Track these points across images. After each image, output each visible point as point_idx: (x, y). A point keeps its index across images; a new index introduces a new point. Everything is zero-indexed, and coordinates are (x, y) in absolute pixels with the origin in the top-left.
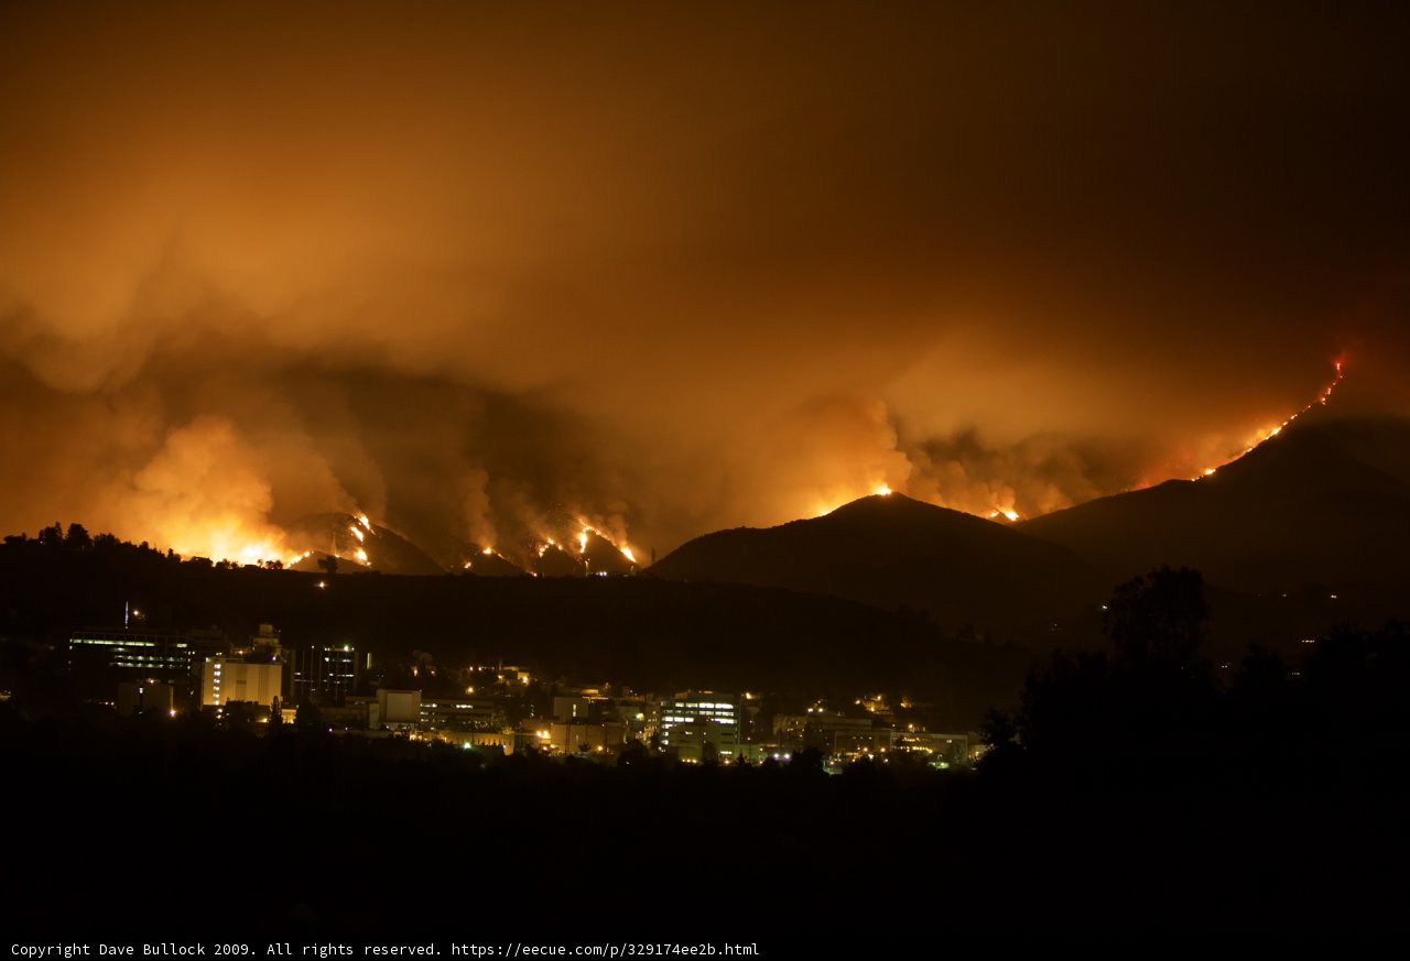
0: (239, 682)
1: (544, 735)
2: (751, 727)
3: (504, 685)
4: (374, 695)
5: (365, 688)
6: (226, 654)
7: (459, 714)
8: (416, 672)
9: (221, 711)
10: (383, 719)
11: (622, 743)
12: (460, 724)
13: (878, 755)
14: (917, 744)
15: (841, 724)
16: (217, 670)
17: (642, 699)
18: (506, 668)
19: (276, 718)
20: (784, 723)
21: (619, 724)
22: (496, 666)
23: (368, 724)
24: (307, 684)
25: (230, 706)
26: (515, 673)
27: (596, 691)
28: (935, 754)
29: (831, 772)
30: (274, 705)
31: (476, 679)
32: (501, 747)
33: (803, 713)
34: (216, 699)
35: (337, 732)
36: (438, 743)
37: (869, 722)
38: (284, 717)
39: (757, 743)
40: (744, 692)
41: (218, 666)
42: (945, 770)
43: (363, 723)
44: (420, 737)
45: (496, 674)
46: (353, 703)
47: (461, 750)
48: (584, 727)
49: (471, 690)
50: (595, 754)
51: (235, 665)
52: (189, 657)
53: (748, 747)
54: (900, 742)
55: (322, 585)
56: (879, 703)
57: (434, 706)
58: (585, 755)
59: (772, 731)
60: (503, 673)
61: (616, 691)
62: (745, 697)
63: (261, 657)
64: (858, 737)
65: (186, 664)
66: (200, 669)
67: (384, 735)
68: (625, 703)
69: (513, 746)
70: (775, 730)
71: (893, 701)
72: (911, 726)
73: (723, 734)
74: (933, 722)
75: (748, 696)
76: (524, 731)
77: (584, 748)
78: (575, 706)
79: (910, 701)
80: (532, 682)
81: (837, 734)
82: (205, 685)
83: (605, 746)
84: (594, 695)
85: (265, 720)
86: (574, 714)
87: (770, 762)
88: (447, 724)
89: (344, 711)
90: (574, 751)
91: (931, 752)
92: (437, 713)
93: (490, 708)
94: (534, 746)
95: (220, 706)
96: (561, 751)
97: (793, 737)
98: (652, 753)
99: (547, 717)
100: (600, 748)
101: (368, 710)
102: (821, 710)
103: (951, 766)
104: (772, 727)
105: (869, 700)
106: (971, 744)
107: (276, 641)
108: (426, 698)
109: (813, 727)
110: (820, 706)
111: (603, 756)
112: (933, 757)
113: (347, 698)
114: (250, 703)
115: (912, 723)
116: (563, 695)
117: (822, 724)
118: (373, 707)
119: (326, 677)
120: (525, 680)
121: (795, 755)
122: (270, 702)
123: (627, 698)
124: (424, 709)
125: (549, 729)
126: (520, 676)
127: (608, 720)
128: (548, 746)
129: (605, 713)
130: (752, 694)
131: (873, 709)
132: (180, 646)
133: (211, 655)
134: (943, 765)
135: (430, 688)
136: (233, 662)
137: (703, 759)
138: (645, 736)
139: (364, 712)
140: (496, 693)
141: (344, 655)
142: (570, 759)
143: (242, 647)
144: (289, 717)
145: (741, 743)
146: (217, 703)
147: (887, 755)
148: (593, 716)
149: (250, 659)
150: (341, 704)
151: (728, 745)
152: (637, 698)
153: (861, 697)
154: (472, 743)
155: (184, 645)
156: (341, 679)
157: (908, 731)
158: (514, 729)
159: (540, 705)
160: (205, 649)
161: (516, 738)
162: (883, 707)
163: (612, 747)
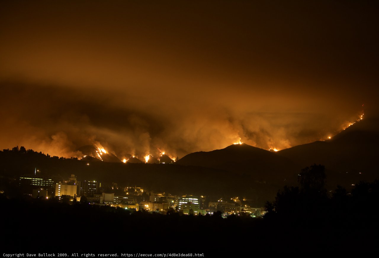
0: (65, 190)
1: (147, 206)
2: (203, 205)
3: (137, 192)
4: (101, 194)
5: (99, 193)
6: (62, 182)
7: (124, 200)
8: (113, 188)
9: (60, 197)
10: (104, 201)
11: (168, 209)
12: (124, 202)
13: (237, 213)
14: (247, 210)
15: (227, 205)
16: (59, 187)
17: (173, 197)
18: (137, 188)
19: (75, 200)
20: (211, 204)
21: (167, 203)
22: (134, 187)
23: (100, 202)
24: (83, 191)
25: (63, 196)
26: (140, 189)
27: (161, 194)
28: (252, 213)
29: (224, 217)
30: (75, 196)
31: (129, 191)
32: (135, 209)
33: (217, 202)
34: (59, 194)
35: (91, 204)
36: (118, 207)
37: (234, 204)
38: (77, 199)
39: (204, 209)
40: (201, 196)
41: (60, 186)
42: (255, 218)
43: (98, 202)
44: (114, 206)
45: (134, 189)
46: (96, 196)
47: (124, 210)
48: (158, 204)
49: (127, 193)
50: (160, 211)
51: (64, 185)
52: (52, 183)
53: (202, 210)
54: (243, 210)
55: (88, 164)
56: (237, 199)
57: (118, 197)
58: (158, 212)
59: (208, 206)
60: (136, 189)
61: (166, 195)
62: (201, 197)
63: (71, 183)
64: (231, 208)
65: (51, 185)
66: (55, 186)
67: (104, 205)
68: (169, 198)
69: (138, 209)
70: (209, 206)
71: (241, 199)
72: (246, 206)
73: (195, 207)
74: (252, 205)
75: (202, 197)
76: (142, 205)
77: (158, 210)
78: (155, 198)
79: (246, 199)
80: (144, 192)
81: (226, 207)
82: (56, 191)
83: (163, 209)
84: (161, 195)
85: (72, 200)
86: (155, 200)
87: (208, 214)
88: (121, 202)
89: (93, 198)
90: (155, 210)
91: (251, 213)
92: (118, 200)
93: (132, 198)
94: (144, 209)
95: (60, 196)
96: (152, 210)
97: (214, 208)
98: (176, 211)
99: (148, 201)
100: (162, 210)
101: (100, 198)
102: (222, 201)
103: (256, 216)
104: (208, 205)
105: (235, 198)
106: (262, 211)
107: (75, 179)
108: (115, 195)
109: (219, 205)
110: (221, 200)
111: (163, 212)
112: (251, 214)
113: (94, 195)
114: (68, 196)
115: (246, 205)
116: (152, 195)
117: (222, 205)
118: (101, 197)
119: (89, 189)
120: (142, 191)
121: (214, 213)
122: (73, 196)
123: (169, 197)
124: (115, 198)
125: (148, 204)
126: (141, 190)
127: (164, 202)
128: (148, 209)
129: (163, 200)
130: (203, 196)
131: (235, 201)
132: (49, 180)
133: (58, 182)
134: (254, 216)
135: (116, 193)
136: (64, 184)
137: (190, 213)
138: (174, 207)
139: (99, 199)
140: (134, 194)
141: (94, 183)
142: (154, 212)
143: (66, 181)
144: (79, 200)
145: (200, 209)
146: (59, 195)
147: (239, 213)
148: (160, 201)
149: (69, 184)
150: (92, 196)
151: (196, 210)
152: (172, 197)
153: (232, 198)
154: (128, 208)
155: (51, 180)
156: (93, 190)
157: (245, 207)
158: (139, 204)
159: (146, 198)
160: (56, 181)
161: (139, 206)
162: (238, 200)
163: (165, 209)
